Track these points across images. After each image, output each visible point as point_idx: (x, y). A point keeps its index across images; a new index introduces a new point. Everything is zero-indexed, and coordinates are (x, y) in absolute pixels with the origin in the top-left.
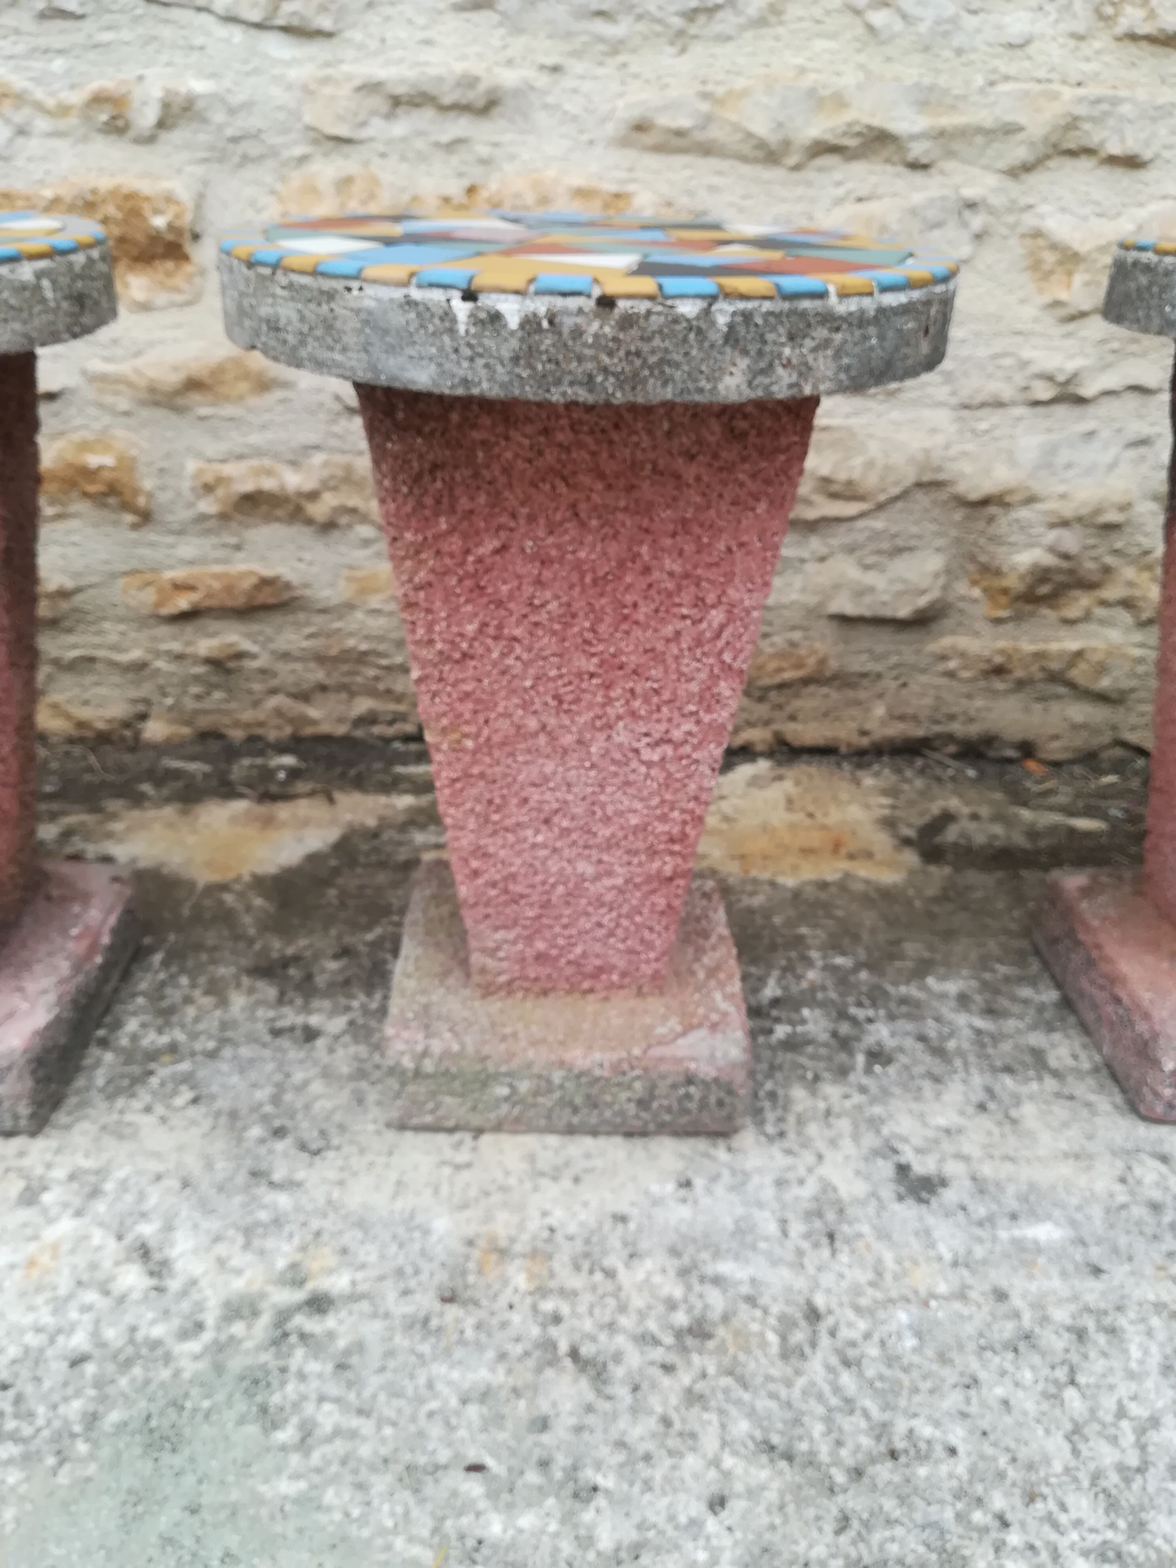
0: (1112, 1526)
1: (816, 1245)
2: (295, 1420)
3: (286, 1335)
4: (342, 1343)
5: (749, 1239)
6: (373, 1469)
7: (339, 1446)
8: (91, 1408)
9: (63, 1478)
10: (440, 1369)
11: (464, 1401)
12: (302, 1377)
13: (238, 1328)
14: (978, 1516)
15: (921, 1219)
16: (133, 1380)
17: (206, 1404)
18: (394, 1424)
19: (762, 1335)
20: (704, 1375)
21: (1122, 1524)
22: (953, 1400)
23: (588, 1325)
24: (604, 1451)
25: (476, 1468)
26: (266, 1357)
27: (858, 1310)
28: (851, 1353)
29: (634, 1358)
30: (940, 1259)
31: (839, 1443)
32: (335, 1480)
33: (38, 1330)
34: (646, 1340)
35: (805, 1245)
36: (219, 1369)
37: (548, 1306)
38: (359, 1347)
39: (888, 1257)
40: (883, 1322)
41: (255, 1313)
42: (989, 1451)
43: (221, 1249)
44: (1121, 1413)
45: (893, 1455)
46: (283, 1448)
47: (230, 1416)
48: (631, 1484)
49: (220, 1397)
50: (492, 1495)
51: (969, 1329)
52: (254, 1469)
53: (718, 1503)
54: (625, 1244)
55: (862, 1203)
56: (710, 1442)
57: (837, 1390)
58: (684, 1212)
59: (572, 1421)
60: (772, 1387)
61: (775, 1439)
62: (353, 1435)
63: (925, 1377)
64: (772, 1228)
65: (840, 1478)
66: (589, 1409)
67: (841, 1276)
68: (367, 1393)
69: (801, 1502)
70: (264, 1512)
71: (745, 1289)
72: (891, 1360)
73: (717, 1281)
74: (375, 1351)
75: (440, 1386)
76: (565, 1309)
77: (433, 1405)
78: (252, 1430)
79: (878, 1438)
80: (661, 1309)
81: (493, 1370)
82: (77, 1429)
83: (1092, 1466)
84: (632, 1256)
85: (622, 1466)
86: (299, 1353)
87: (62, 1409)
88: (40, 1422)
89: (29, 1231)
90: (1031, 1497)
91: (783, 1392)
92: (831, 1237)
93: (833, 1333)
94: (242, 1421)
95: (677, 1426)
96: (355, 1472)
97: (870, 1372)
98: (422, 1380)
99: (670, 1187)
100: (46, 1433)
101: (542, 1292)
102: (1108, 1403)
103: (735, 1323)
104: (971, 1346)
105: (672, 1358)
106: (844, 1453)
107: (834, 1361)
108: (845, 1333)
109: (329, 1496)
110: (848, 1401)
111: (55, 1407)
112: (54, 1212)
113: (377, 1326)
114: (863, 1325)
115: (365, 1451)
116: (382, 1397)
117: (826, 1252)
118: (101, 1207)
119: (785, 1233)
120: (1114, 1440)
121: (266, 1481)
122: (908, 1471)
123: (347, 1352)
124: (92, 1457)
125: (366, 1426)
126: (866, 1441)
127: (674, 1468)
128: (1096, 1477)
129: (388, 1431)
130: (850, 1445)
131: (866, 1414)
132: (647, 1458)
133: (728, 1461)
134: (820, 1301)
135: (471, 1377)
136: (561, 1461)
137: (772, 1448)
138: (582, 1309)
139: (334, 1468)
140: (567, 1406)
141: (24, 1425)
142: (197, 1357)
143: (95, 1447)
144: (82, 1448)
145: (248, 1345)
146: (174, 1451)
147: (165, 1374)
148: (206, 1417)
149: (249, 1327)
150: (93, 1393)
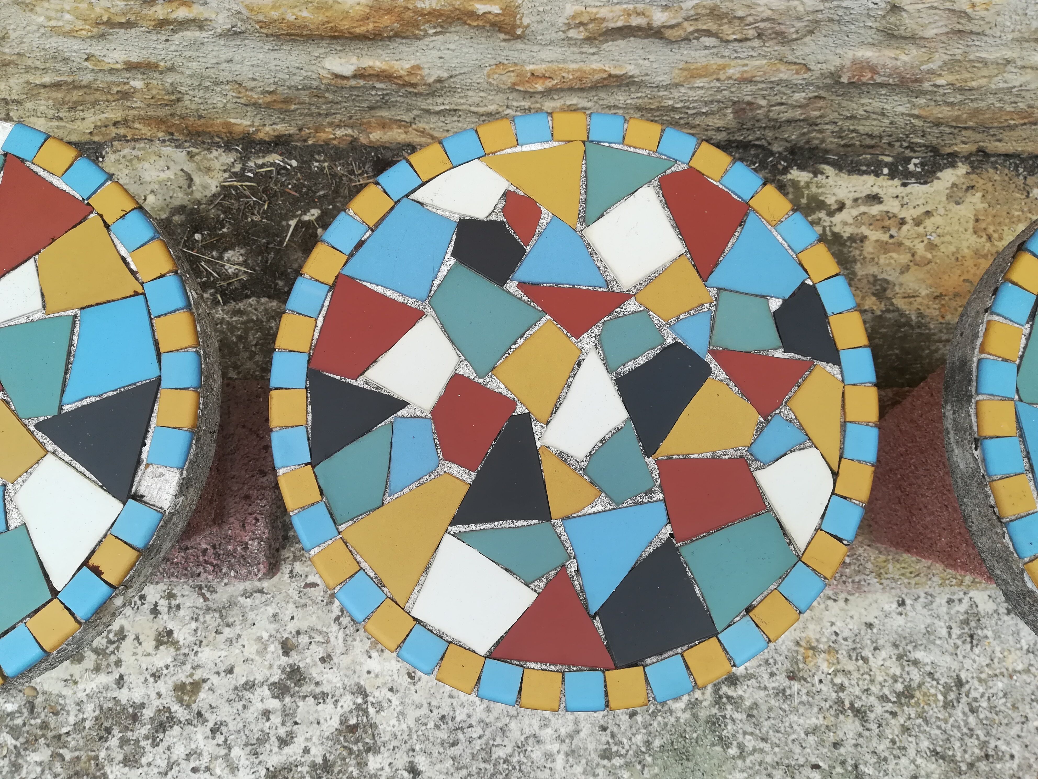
1: (964, 642)
2: (735, 743)
3: (721, 697)
4: (748, 703)
5: (932, 637)
6: (774, 768)
7: (757, 757)
8: (645, 739)
9: (646, 774)
10: (794, 718)
11: (807, 735)
12: (733, 720)
13: (698, 694)
15: (1017, 625)
16: (659, 723)
17: (695, 735)
19: (936, 695)
20: (910, 718)
22: (1016, 730)
23: (857, 691)
24: (868, 757)
25: (816, 767)
26: (715, 710)
27: (980, 680)
28: (975, 704)
29: (879, 709)
30: (1021, 649)
34: (884, 699)
35: (959, 642)
36: (695, 717)
37: (838, 680)
38: (756, 705)
39: (998, 649)
40: (991, 688)
42: (1027, 755)
45: (987, 756)
46: (733, 758)
47: (707, 742)
48: (880, 772)
49: (700, 732)
51: (1028, 690)
52: (724, 768)
54: (872, 642)
55: (989, 616)
56: (912, 752)
57: (966, 723)
58: (900, 620)
59: (854, 742)
60: (938, 723)
61: (939, 749)
62: (762, 751)
63: (1005, 718)
64: (944, 632)
65: (964, 767)
66: (860, 735)
67: (974, 661)
68: (764, 730)
71: (928, 669)
72: (992, 708)
73: (916, 663)
75: (795, 727)
76: (846, 683)
77: (794, 736)
78: (718, 749)
79: (981, 749)
80: (890, 681)
81: (817, 718)
82: (643, 749)
84: (876, 649)
85: (875, 763)
86: (729, 707)
87: (634, 740)
88: (627, 747)
91: (943, 726)
92: (972, 636)
93: (967, 696)
94: (713, 745)
95: (898, 744)
96: (766, 769)
97: (982, 716)
98: (787, 724)
99: (895, 605)
100: (631, 752)
101: (836, 672)
103: (924, 689)
104: (1028, 699)
105: (895, 709)
106: (967, 756)
107: (967, 709)
108: (974, 694)
110: (971, 730)
111: (630, 739)
113: (762, 694)
114: (981, 690)
115: (769, 759)
116: (771, 732)
117: (968, 646)
119: (950, 634)
121: (730, 774)
122: (992, 765)
123: (751, 708)
124: (654, 764)
125: (767, 747)
126: (977, 751)
127: (896, 764)
129: (777, 749)
130: (970, 752)
131: (978, 738)
132: (885, 759)
133: (919, 761)
134: (963, 676)
135: (808, 721)
136: (850, 762)
137: (937, 753)
138: (854, 682)
139: (757, 767)
140: (851, 735)
141: (620, 749)
142: (684, 711)
143: (654, 759)
144: (649, 759)
145: (705, 704)
146: (688, 760)
147: (673, 720)
148: (697, 742)
149: (703, 694)
150: (644, 731)
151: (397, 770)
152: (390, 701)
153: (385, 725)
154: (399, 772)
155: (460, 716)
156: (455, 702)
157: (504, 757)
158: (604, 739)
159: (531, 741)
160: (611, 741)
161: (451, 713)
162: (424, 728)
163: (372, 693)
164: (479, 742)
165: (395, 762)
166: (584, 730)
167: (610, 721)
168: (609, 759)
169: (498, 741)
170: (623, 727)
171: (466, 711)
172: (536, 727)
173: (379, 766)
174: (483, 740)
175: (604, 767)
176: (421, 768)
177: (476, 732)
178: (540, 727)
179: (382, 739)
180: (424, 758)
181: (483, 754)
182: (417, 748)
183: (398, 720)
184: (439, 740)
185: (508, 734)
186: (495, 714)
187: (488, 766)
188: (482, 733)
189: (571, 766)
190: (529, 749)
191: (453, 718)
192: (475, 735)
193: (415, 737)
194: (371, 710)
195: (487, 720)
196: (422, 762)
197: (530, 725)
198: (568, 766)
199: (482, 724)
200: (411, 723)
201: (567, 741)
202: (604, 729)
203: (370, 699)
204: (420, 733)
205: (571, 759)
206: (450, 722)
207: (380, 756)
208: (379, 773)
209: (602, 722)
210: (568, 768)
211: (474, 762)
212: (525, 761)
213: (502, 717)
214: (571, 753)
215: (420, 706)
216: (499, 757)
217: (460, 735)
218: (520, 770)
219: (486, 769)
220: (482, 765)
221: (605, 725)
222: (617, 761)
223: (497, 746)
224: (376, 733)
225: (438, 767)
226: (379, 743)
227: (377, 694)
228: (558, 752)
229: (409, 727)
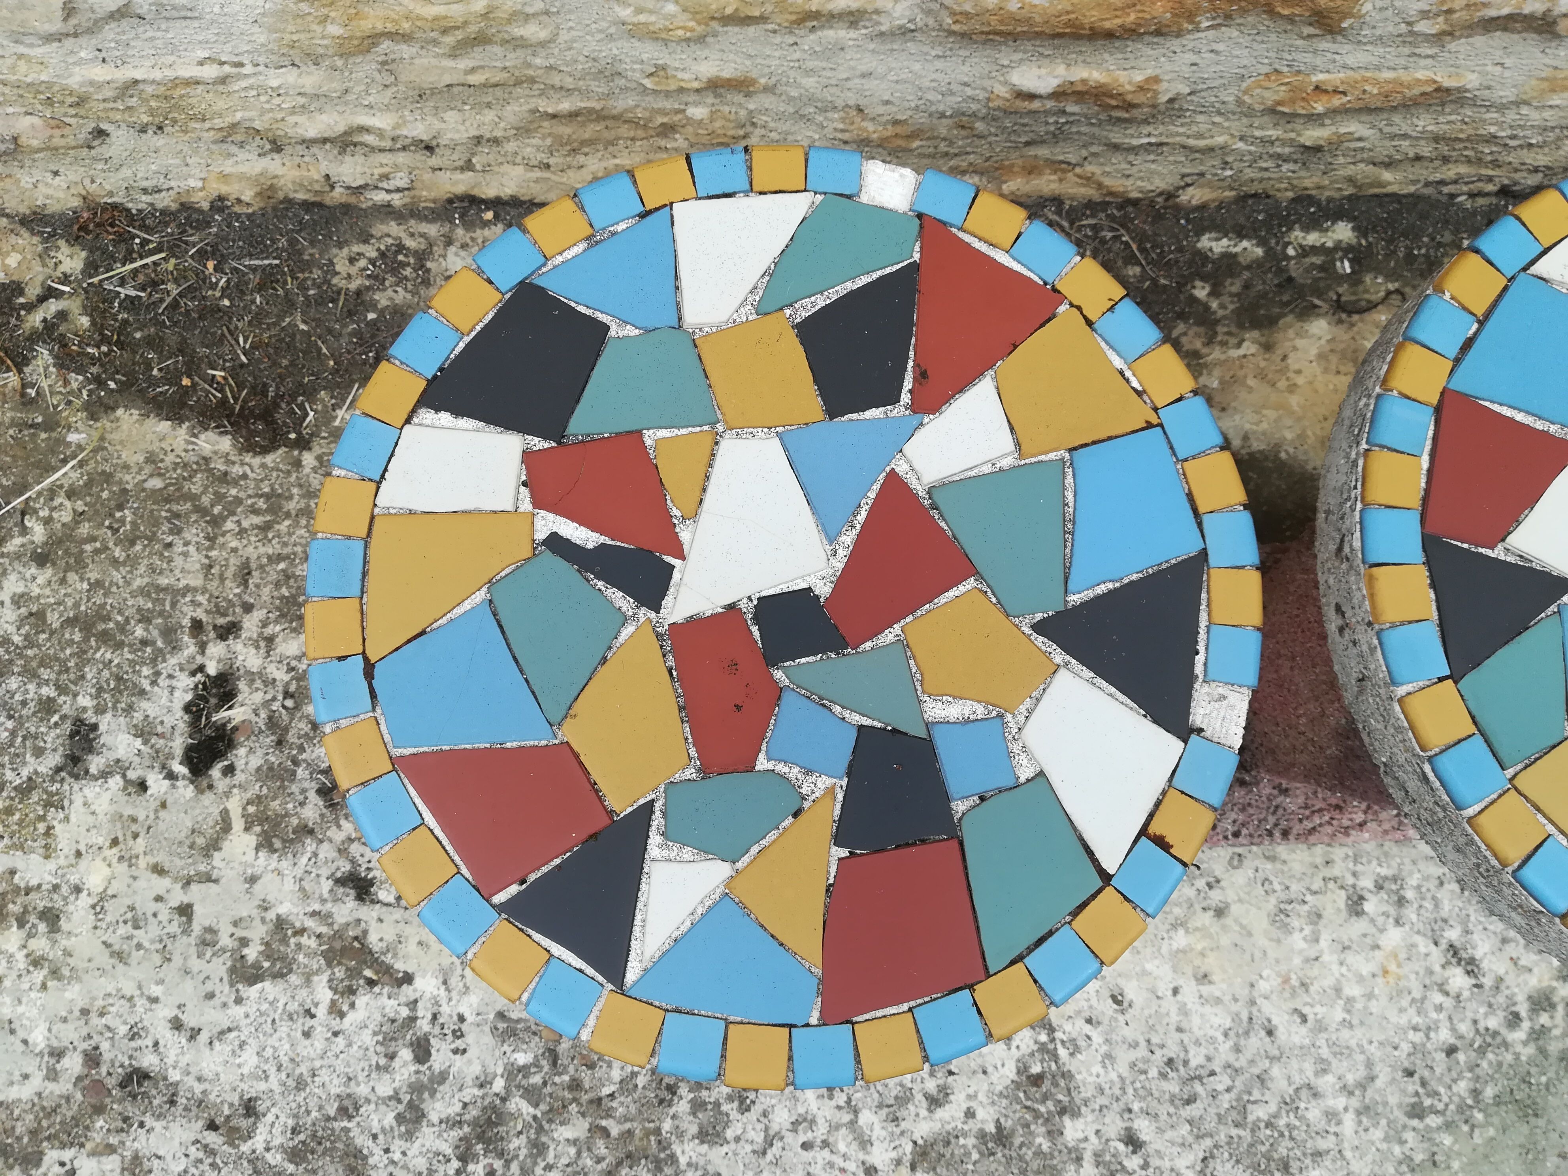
8: (1471, 1085)
9: (1478, 1139)
13: (1544, 1019)
16: (1490, 1063)
17: (1544, 1079)
33: (1416, 1029)
36: (1542, 1052)
41: (1553, 1006)
43: (1511, 950)
49: (1551, 1074)
82: (1470, 1102)
87: (1455, 1089)
88: (1445, 1099)
89: (1368, 940)
100: (1452, 1107)
111: (1450, 1087)
112: (1380, 920)
118: (1411, 914)
124: (1487, 1124)
141: (1436, 1102)
142: (1525, 1043)
143: (1487, 1115)
144: (1479, 1116)
145: (1556, 1032)
146: (1536, 1115)
147: (1509, 1057)
148: (1547, 1089)
149: (1552, 1017)
150: (1469, 1075)
151: (1108, 1140)
152: (1089, 1038)
153: (1085, 1074)
154: (1112, 1143)
155: (1196, 1058)
156: (1185, 1037)
157: (1266, 1118)
158: (1411, 1088)
159: (1304, 1093)
160: (1421, 1091)
161: (1182, 1055)
162: (1143, 1077)
163: (1060, 1026)
164: (1227, 1096)
165: (1104, 1129)
166: (1381, 1075)
167: (1418, 1062)
168: (1421, 1117)
169: (1256, 1095)
170: (1438, 1071)
171: (1203, 1051)
172: (1310, 1073)
173: (1081, 1136)
174: (1233, 1095)
175: (1414, 1129)
176: (1143, 1137)
177: (1221, 1082)
178: (1317, 1074)
179: (1083, 1095)
180: (1147, 1123)
181: (1234, 1114)
182: (1136, 1107)
183: (1104, 1067)
184: (1167, 1096)
185: (1269, 1084)
186: (1248, 1054)
187: (1242, 1133)
188: (1230, 1083)
189: (1366, 1130)
190: (1302, 1105)
191: (1186, 1063)
192: (1220, 1087)
193: (1130, 1091)
194: (1062, 1052)
195: (1237, 1065)
196: (1144, 1128)
197: (1301, 1071)
198: (1360, 1129)
199: (1229, 1071)
200: (1124, 1070)
201: (1357, 1092)
202: (1410, 1074)
203: (1059, 1035)
204: (1138, 1085)
205: (1365, 1120)
206: (1181, 1068)
207: (1081, 1120)
208: (1082, 1145)
209: (1406, 1064)
210: (1362, 1133)
211: (1221, 1127)
212: (1298, 1123)
213: (1258, 1059)
214: (1364, 1111)
215: (1135, 1045)
216: (1259, 1119)
217: (1198, 1087)
218: (1292, 1138)
219: (1240, 1137)
220: (1234, 1132)
221: (1411, 1068)
222: (1433, 1121)
223: (1255, 1102)
224: (1071, 1086)
225: (1170, 1134)
226: (1078, 1101)
227: (1068, 1027)
228: (1346, 1109)
229: (1120, 1077)
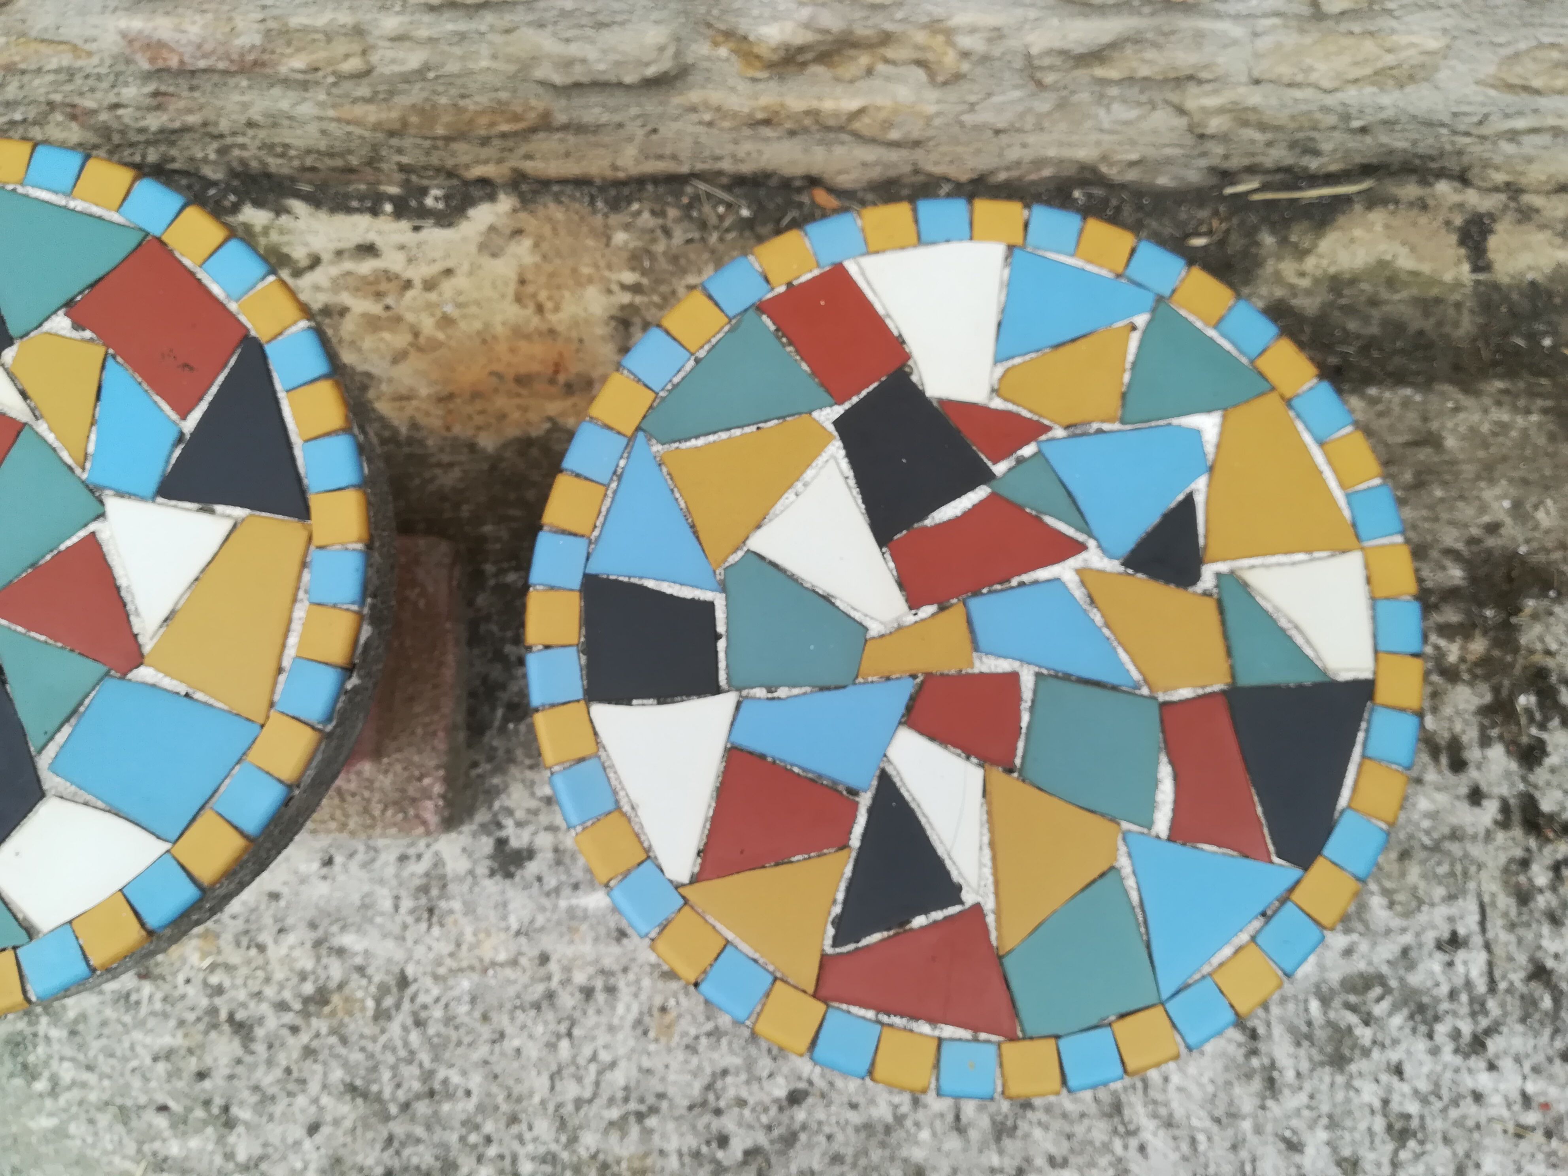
0: (557, 1141)
14: (473, 1138)
18: (110, 1077)
21: (563, 1138)
31: (398, 1086)
32: (75, 1117)
44: (594, 1058)
50: (173, 1126)
53: (313, 1129)
69: (367, 1126)
70: (34, 1140)
74: (94, 1021)
83: (559, 1099)
90: (513, 1119)
102: (587, 1051)
109: (73, 1128)
120: (579, 1079)
128: (559, 1106)
